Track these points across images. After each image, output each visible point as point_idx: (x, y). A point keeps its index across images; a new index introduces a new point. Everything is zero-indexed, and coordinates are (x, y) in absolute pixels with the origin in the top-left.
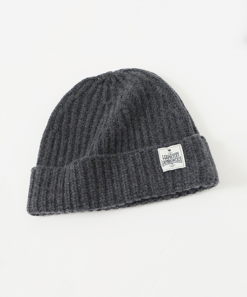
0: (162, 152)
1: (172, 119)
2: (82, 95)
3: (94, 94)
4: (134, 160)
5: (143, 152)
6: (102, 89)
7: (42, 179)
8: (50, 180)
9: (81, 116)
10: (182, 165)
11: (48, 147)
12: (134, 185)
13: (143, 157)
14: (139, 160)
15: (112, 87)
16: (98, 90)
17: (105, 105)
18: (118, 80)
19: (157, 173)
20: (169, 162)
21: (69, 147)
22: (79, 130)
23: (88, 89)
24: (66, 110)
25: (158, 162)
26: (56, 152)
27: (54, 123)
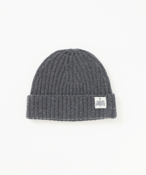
0: (97, 99)
1: (102, 82)
2: (55, 59)
3: (61, 59)
4: (83, 100)
5: (87, 97)
6: (65, 57)
7: (34, 102)
8: (38, 102)
9: (53, 70)
10: (105, 107)
11: (36, 85)
12: (81, 113)
13: (87, 100)
14: (85, 101)
15: (71, 57)
16: (63, 57)
17: (66, 66)
18: (74, 54)
19: (92, 109)
20: (99, 104)
21: (47, 85)
22: (52, 77)
23: (58, 56)
24: (46, 66)
25: (94, 103)
26: (40, 88)
27: (39, 73)
